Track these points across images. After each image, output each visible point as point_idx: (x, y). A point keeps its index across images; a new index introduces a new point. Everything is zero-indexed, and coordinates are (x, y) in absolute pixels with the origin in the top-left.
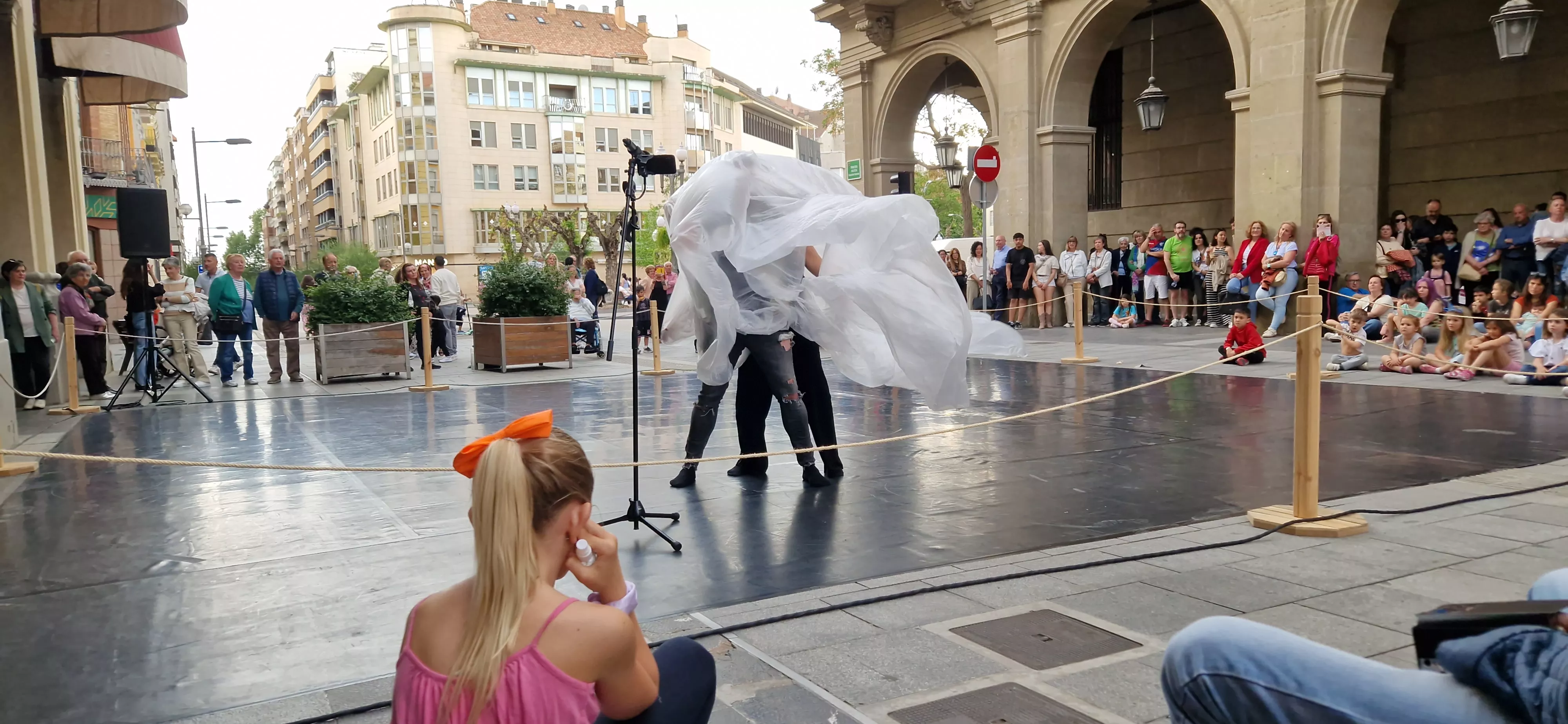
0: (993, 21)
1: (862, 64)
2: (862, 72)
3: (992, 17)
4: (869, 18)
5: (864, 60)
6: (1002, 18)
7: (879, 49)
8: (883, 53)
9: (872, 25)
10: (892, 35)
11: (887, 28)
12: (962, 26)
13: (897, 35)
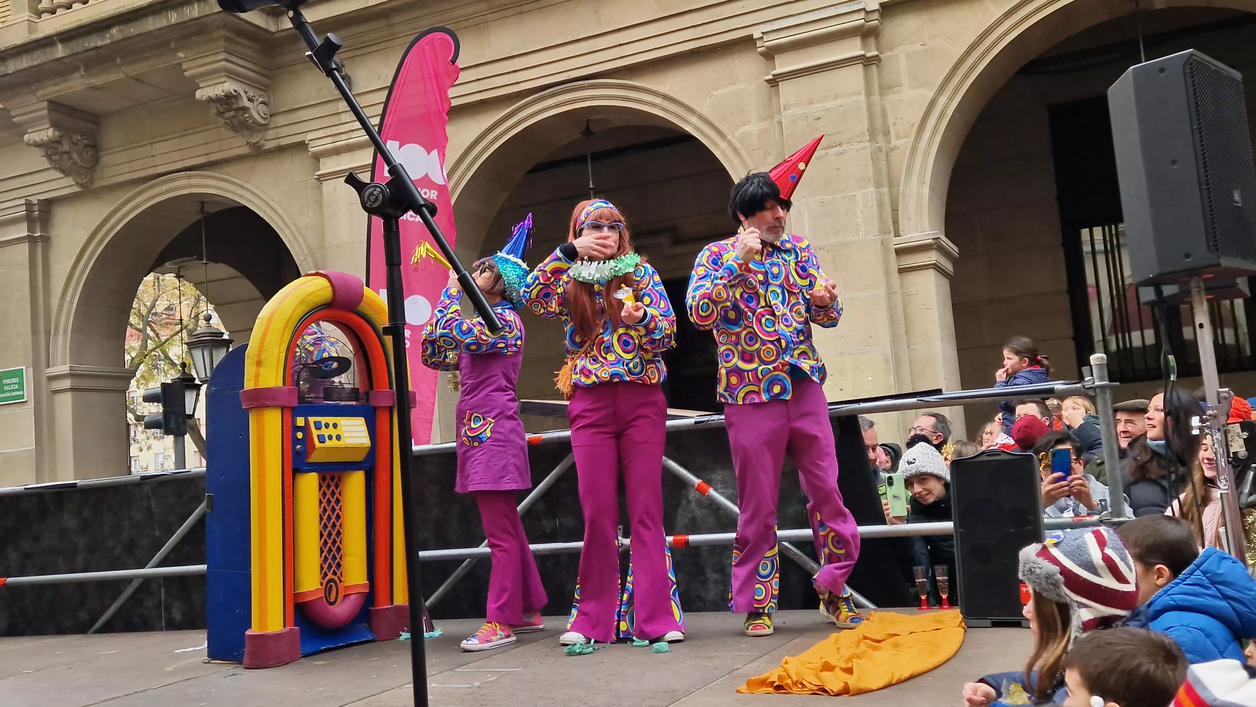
0: (312, 144)
1: (29, 205)
2: (29, 218)
3: (310, 136)
4: (54, 125)
5: (34, 200)
6: (330, 140)
7: (70, 181)
8: (77, 189)
9: (60, 137)
10: (96, 160)
11: (87, 146)
12: (245, 150)
13: (105, 159)
